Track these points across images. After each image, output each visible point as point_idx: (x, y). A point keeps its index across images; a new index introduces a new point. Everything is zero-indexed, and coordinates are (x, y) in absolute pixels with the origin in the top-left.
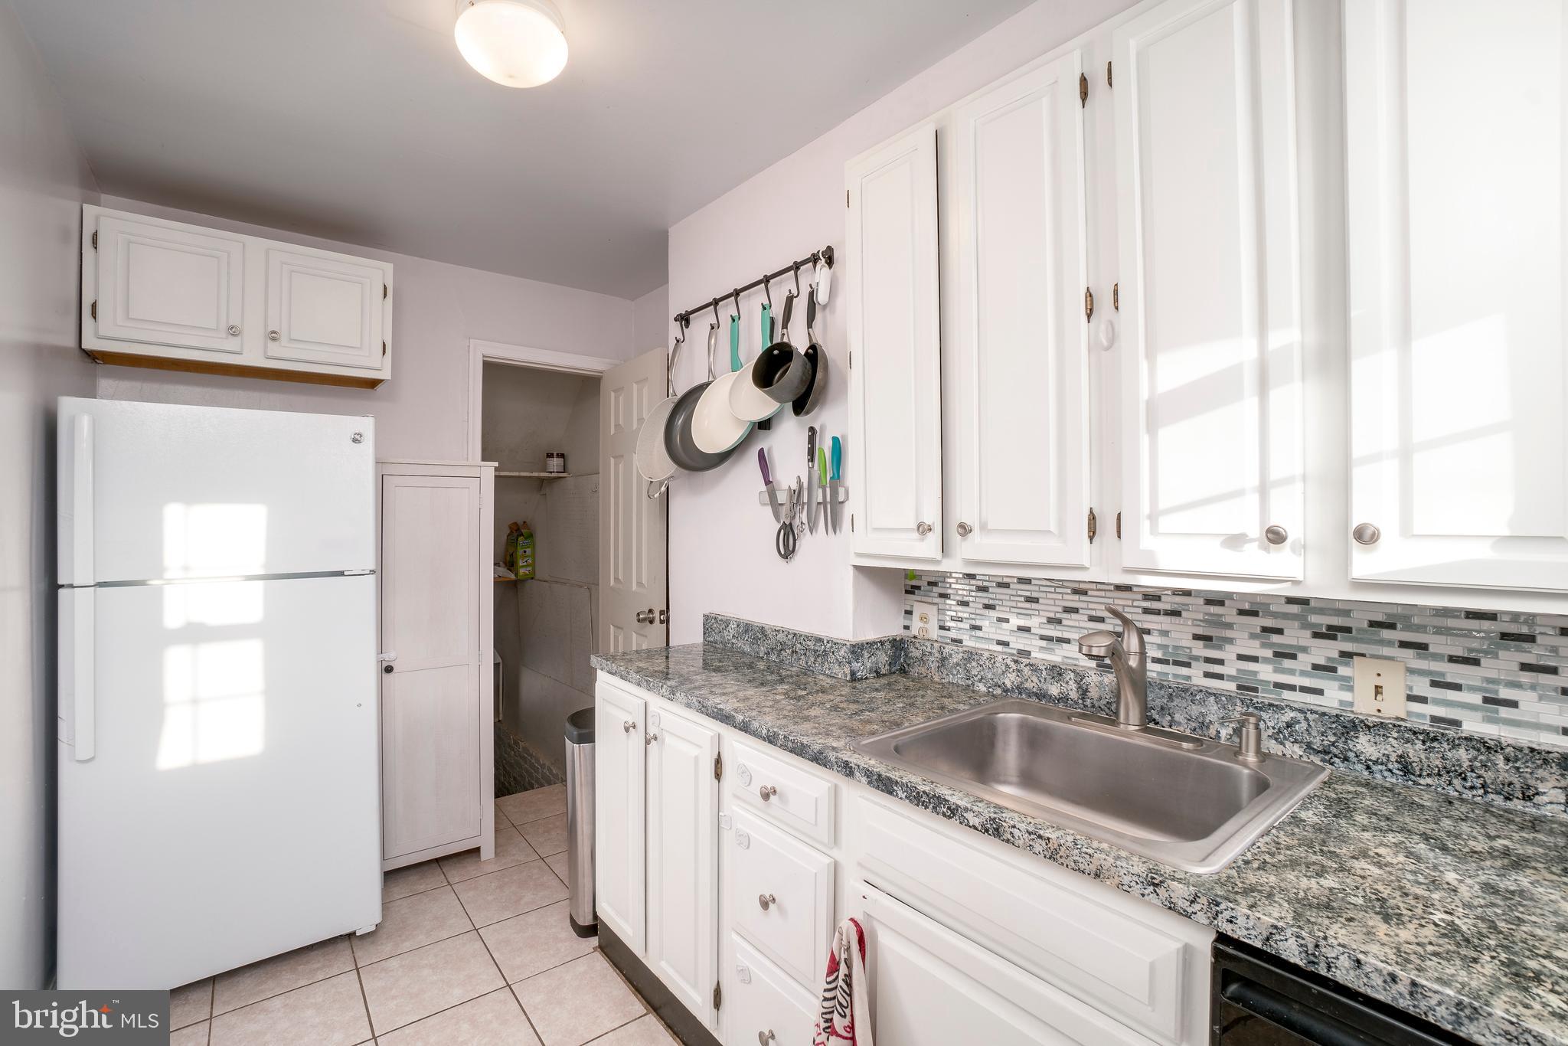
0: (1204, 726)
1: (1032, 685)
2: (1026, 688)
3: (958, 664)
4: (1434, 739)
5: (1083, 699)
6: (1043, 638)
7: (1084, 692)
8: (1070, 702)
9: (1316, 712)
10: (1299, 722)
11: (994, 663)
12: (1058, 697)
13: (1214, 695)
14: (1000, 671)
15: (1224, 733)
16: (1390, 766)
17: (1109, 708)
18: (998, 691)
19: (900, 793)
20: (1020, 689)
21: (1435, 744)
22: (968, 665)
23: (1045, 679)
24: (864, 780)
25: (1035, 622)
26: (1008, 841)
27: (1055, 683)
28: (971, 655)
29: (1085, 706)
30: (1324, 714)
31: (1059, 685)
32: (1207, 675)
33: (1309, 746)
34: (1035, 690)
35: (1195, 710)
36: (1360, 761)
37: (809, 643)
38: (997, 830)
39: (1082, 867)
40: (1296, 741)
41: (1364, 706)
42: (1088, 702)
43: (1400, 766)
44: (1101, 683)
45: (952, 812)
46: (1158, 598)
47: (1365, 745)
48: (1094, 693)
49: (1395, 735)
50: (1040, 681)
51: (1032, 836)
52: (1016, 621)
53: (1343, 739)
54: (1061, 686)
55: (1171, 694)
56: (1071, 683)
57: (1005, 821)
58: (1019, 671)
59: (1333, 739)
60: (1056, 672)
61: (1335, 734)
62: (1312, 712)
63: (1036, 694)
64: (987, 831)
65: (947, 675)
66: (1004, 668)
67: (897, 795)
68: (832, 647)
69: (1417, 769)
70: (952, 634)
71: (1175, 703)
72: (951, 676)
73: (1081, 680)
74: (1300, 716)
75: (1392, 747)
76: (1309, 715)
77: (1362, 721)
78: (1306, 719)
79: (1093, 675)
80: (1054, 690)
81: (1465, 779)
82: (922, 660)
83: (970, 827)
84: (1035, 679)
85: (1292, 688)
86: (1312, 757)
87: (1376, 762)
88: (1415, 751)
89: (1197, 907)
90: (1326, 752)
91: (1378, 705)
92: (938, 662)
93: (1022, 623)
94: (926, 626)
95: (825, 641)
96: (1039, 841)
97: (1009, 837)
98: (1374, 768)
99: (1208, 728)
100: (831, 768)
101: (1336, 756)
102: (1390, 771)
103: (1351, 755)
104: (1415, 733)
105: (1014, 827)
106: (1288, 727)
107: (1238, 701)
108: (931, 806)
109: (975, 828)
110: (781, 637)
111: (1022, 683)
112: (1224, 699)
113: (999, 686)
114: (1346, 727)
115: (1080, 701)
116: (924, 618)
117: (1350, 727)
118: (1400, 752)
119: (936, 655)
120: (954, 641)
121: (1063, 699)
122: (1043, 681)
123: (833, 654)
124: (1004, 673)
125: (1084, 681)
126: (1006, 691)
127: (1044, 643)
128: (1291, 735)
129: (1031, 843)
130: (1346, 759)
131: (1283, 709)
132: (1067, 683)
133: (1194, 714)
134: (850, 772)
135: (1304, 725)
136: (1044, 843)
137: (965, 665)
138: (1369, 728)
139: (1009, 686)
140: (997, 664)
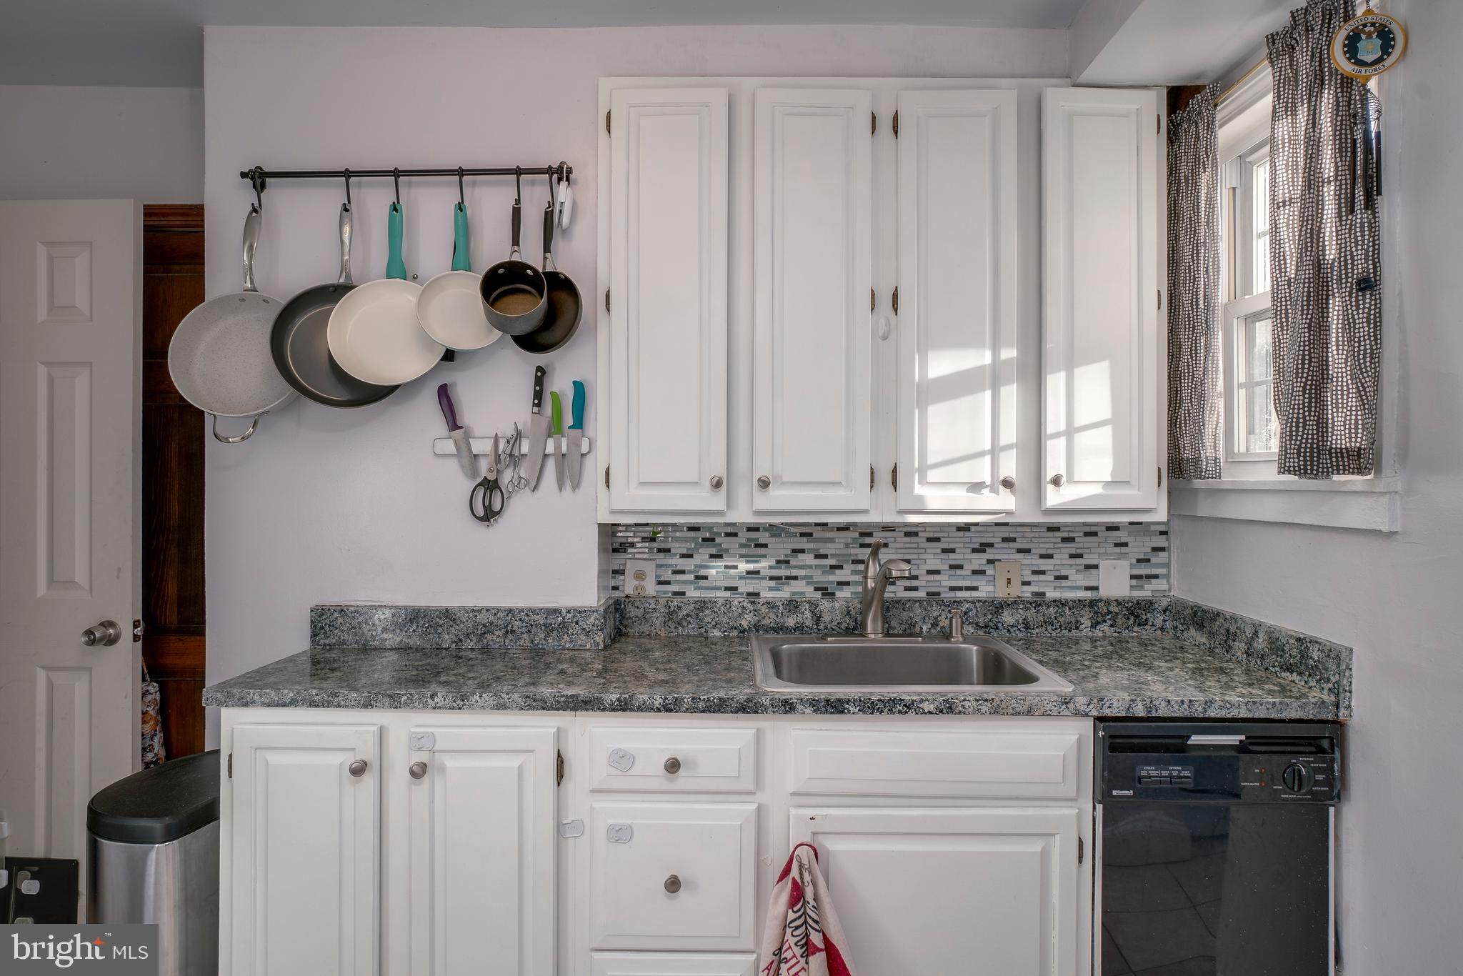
0: (912, 625)
1: (769, 621)
2: (764, 625)
3: (688, 615)
4: (1040, 605)
5: (817, 624)
6: (772, 578)
7: (818, 618)
8: (805, 629)
9: (981, 601)
10: (971, 610)
11: (730, 607)
12: (794, 627)
13: (919, 601)
14: (736, 614)
15: (925, 628)
16: (1019, 627)
17: (839, 628)
18: (735, 633)
19: (852, 710)
20: (757, 627)
21: (1040, 608)
22: (701, 614)
23: (782, 614)
24: (809, 710)
25: (763, 565)
26: (960, 713)
27: (792, 615)
28: (702, 604)
29: (819, 630)
30: (985, 602)
31: (795, 616)
32: (907, 589)
33: (977, 624)
34: (772, 625)
35: (905, 615)
36: (1004, 628)
37: (536, 617)
38: (950, 708)
39: (1018, 710)
40: (970, 623)
41: (1002, 593)
42: (822, 626)
43: (1024, 625)
44: (833, 608)
45: (908, 708)
46: (870, 535)
47: (1007, 617)
48: (826, 618)
49: (1022, 607)
50: (777, 616)
51: (980, 702)
52: (744, 566)
53: (996, 616)
54: (797, 616)
55: (888, 607)
56: (806, 612)
57: (957, 699)
58: (756, 611)
59: (990, 617)
60: (793, 605)
61: (991, 614)
62: (979, 601)
63: (773, 629)
64: (941, 711)
65: (676, 628)
66: (740, 611)
67: (849, 712)
68: (575, 617)
69: (1032, 625)
70: (675, 588)
71: (891, 613)
72: (680, 628)
73: (816, 608)
74: (972, 606)
75: (1020, 614)
76: (978, 605)
77: (1005, 602)
78: (976, 607)
79: (826, 603)
80: (791, 622)
81: (1052, 625)
82: (644, 618)
83: (926, 714)
84: (772, 615)
85: (960, 589)
86: (979, 632)
87: (1012, 627)
88: (1031, 615)
89: (1091, 706)
90: (986, 627)
91: (1008, 591)
92: (665, 617)
93: (751, 567)
94: (642, 583)
95: (564, 612)
96: (986, 703)
97: (961, 709)
98: (1012, 630)
99: (914, 626)
100: (765, 710)
101: (992, 628)
102: (1019, 630)
103: (1000, 625)
104: (1031, 603)
105: (965, 700)
106: (965, 614)
107: (934, 603)
108: (886, 710)
109: (930, 713)
110: (482, 618)
111: (759, 621)
112: (925, 603)
113: (735, 629)
114: (997, 608)
115: (815, 627)
116: (639, 576)
117: (998, 607)
118: (1024, 617)
119: (662, 610)
120: (675, 593)
121: (799, 628)
122: (780, 615)
123: (577, 623)
124: (740, 615)
125: (818, 609)
126: (743, 631)
127: (773, 583)
128: (966, 620)
129: (979, 707)
130: (997, 628)
131: (962, 603)
132: (803, 613)
133: (905, 619)
134: (790, 708)
135: (974, 611)
136: (989, 704)
137: (697, 615)
138: (1009, 605)
139: (746, 627)
140: (733, 608)
